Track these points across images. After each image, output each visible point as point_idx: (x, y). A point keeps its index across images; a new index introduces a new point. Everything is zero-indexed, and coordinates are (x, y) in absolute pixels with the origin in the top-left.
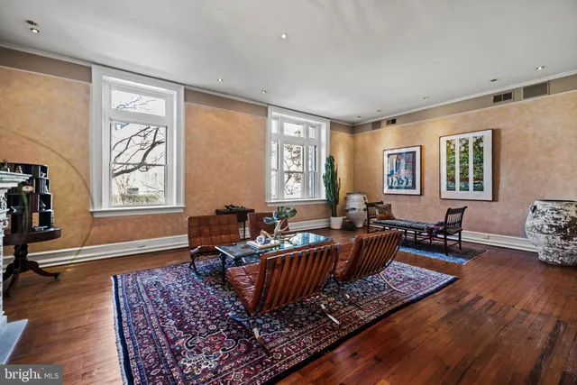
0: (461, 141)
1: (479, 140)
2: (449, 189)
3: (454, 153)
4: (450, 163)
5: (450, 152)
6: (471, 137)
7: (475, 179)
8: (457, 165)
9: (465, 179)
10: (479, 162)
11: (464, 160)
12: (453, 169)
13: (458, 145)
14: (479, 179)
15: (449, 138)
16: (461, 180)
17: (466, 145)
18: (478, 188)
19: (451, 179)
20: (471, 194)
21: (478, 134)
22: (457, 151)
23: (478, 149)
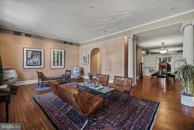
0: (57, 51)
1: (61, 52)
2: (54, 65)
3: (55, 54)
4: (54, 57)
5: (54, 54)
6: (60, 51)
7: (60, 62)
8: (56, 58)
9: (58, 62)
10: (61, 58)
11: (58, 57)
12: (55, 59)
13: (56, 52)
14: (61, 62)
15: (54, 49)
16: (57, 63)
17: (58, 53)
18: (61, 65)
19: (54, 62)
20: (59, 67)
21: (62, 50)
22: (56, 54)
23: (61, 55)
